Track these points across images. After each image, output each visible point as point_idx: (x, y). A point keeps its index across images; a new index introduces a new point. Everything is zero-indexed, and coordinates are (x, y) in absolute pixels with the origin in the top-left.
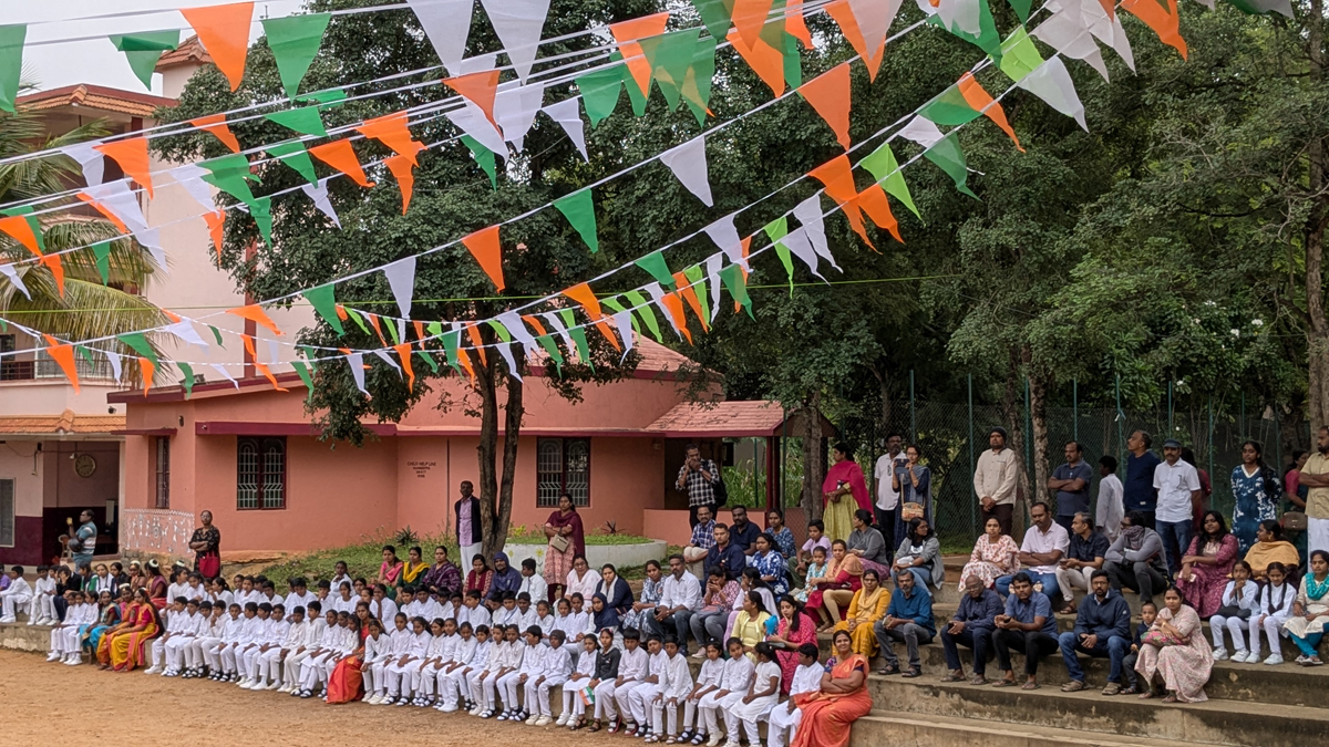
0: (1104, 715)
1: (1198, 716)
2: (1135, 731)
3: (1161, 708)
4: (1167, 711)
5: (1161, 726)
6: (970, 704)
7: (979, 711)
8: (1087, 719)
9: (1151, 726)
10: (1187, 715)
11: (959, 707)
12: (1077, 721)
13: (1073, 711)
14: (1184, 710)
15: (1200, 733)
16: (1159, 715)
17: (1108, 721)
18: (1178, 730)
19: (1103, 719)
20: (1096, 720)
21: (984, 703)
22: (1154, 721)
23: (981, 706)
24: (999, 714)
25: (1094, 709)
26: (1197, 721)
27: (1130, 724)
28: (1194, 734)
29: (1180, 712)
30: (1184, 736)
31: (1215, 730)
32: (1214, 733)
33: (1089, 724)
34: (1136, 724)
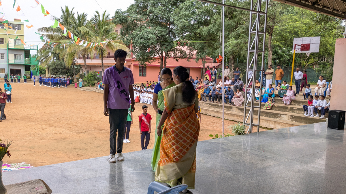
2: (230, 110)
6: (210, 106)
9: (232, 109)
11: (209, 106)
14: (236, 107)
15: (238, 111)
16: (233, 108)
17: (227, 109)
18: (235, 110)
24: (213, 107)
25: (225, 107)
26: (238, 109)
32: (240, 111)
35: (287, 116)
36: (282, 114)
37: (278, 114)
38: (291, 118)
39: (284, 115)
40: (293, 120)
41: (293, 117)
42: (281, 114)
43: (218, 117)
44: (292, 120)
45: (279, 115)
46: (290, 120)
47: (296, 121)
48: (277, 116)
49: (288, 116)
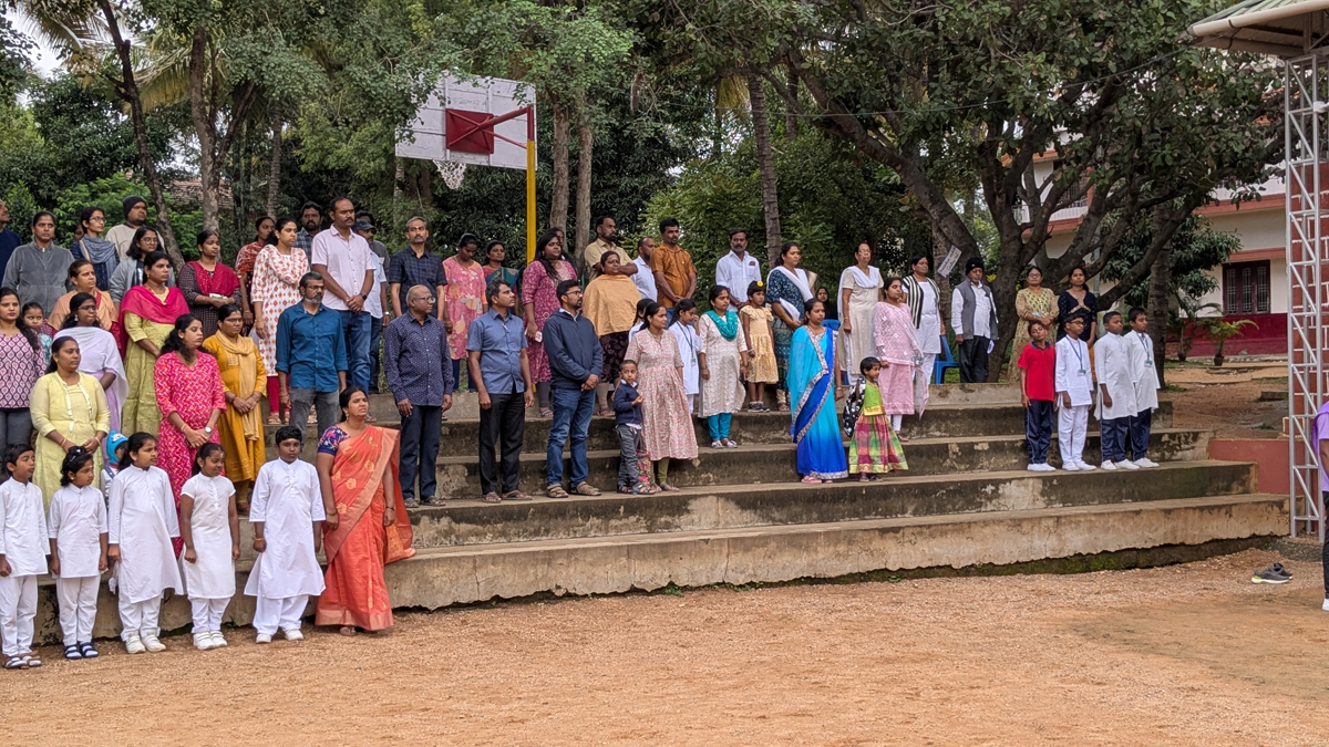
0: (633, 513)
1: (733, 500)
2: (668, 526)
3: (695, 497)
4: (702, 499)
5: (695, 517)
6: (464, 527)
7: (477, 535)
8: (613, 522)
9: (684, 518)
10: (722, 500)
11: (447, 534)
12: (603, 527)
13: (597, 515)
14: (719, 495)
15: (734, 517)
16: (693, 505)
17: (638, 520)
18: (713, 518)
19: (633, 519)
20: (625, 521)
21: (483, 523)
22: (688, 512)
23: (480, 527)
25: (622, 509)
26: (732, 505)
27: (663, 519)
28: (729, 519)
29: (715, 498)
30: (717, 523)
31: (748, 511)
32: (748, 515)
33: (616, 527)
34: (669, 519)
35: (1026, 486)
36: (1004, 481)
37: (985, 483)
38: (1043, 494)
39: (1010, 480)
40: (1053, 498)
41: (1052, 485)
42: (996, 483)
43: (671, 584)
44: (1050, 503)
45: (990, 489)
46: (1040, 503)
47: (1065, 501)
48: (979, 494)
49: (1031, 481)
